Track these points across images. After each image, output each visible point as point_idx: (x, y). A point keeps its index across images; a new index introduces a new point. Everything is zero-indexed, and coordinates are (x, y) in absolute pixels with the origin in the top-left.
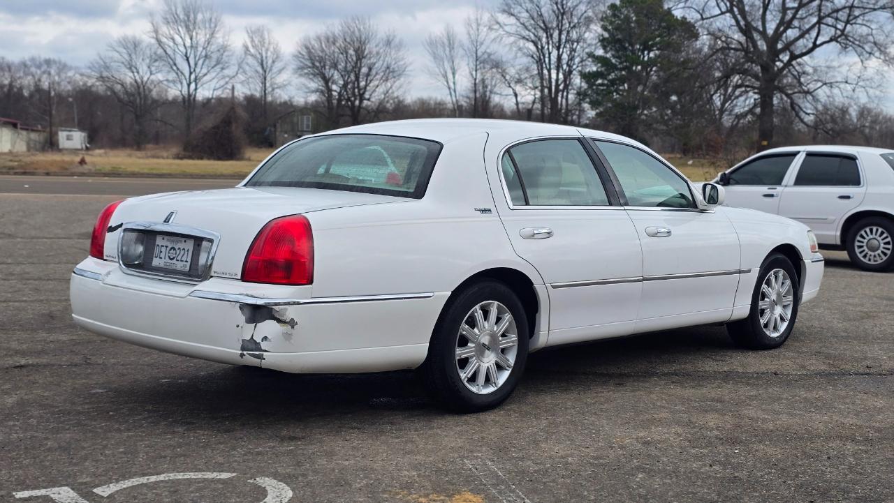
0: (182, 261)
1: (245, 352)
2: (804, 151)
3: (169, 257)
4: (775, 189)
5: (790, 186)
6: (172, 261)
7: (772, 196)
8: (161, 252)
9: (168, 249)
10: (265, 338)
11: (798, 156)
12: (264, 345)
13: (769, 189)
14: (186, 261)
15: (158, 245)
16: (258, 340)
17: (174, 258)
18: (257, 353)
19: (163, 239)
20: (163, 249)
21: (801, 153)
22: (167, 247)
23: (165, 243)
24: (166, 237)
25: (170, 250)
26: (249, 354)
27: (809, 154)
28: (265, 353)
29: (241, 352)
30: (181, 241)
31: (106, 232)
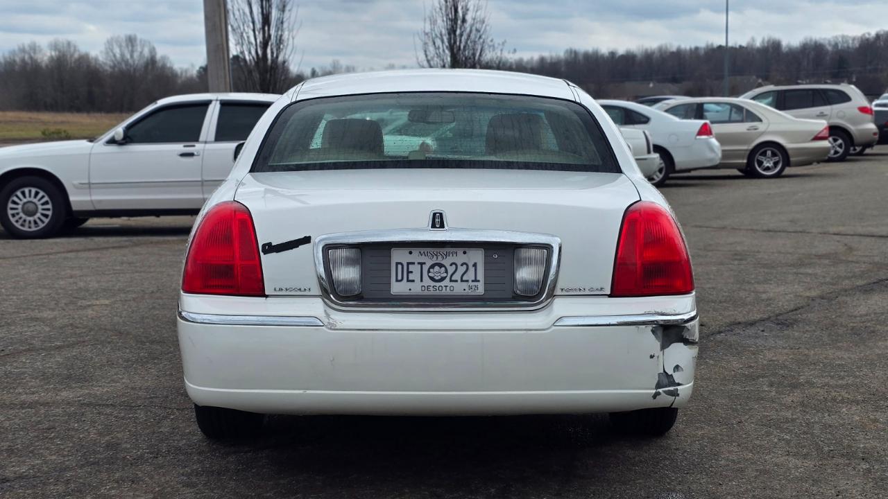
0: (466, 281)
1: (660, 390)
2: (217, 100)
4: (194, 146)
5: (210, 142)
6: (439, 284)
7: (191, 155)
10: (677, 368)
11: (211, 107)
12: (677, 377)
13: (185, 146)
14: (476, 280)
16: (670, 372)
18: (671, 388)
20: (414, 268)
21: (213, 103)
22: (421, 263)
26: (665, 392)
27: (225, 104)
28: (679, 388)
29: (654, 391)
31: (262, 254)
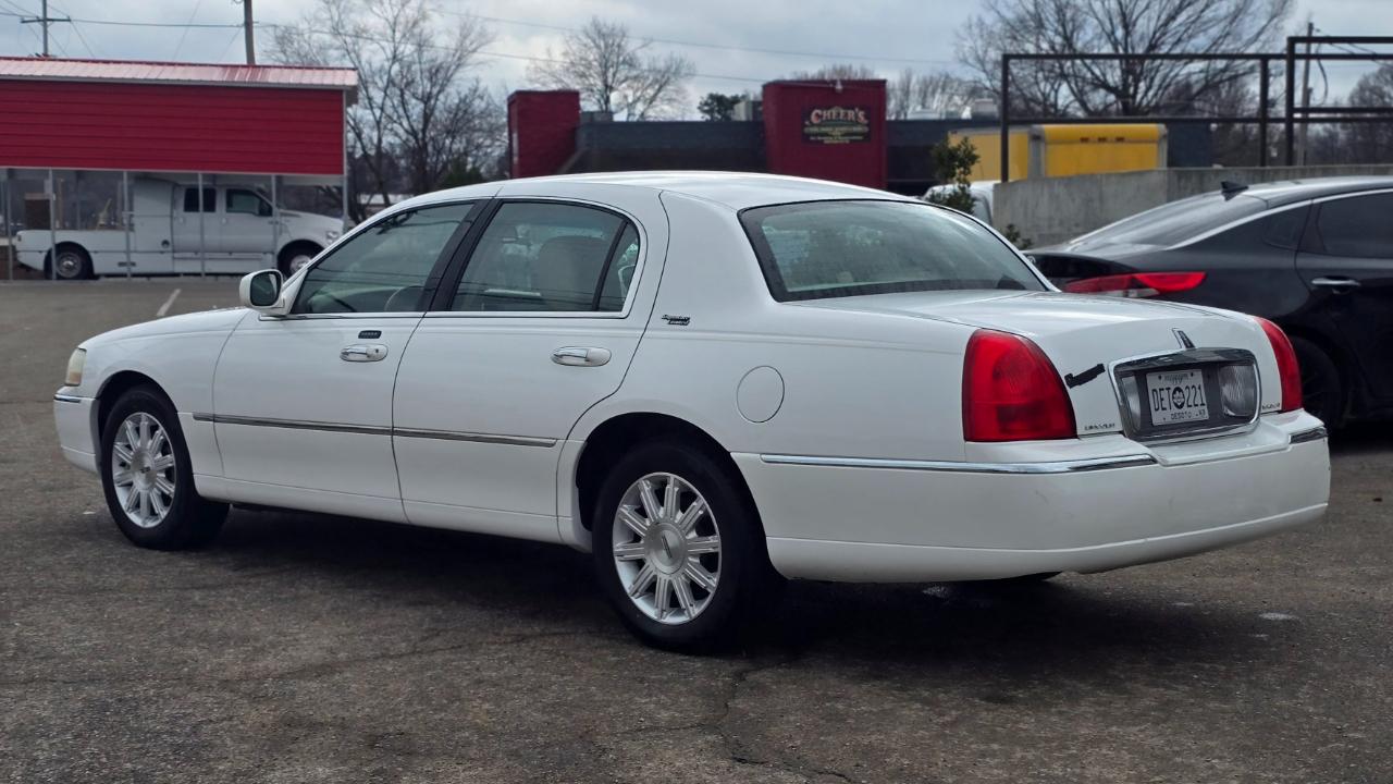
0: (1196, 405)
3: (1176, 405)
6: (1180, 411)
8: (1162, 399)
9: (1171, 391)
14: (1203, 404)
15: (1154, 390)
17: (1183, 404)
19: (1160, 378)
20: (1164, 394)
22: (1168, 389)
23: (1164, 383)
24: (1163, 375)
25: (1174, 393)
30: (1186, 375)
31: (1068, 388)
